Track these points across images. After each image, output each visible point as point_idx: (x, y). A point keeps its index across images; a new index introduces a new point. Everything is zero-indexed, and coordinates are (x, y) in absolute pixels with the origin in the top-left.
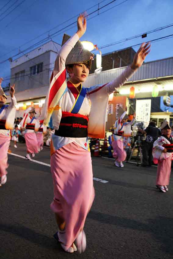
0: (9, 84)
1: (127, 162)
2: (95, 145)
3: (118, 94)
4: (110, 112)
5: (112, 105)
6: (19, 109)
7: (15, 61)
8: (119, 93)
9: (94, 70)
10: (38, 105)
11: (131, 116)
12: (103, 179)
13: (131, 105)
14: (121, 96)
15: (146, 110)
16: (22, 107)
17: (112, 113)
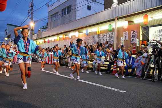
0: (47, 23)
1: (143, 79)
2: (114, 65)
3: (132, 23)
4: (125, 39)
5: (127, 32)
6: (54, 41)
7: (51, 6)
8: (134, 22)
9: (111, 5)
10: (68, 37)
11: (144, 41)
12: (121, 90)
13: (144, 32)
14: (135, 25)
15: (159, 36)
16: (56, 39)
17: (127, 39)
